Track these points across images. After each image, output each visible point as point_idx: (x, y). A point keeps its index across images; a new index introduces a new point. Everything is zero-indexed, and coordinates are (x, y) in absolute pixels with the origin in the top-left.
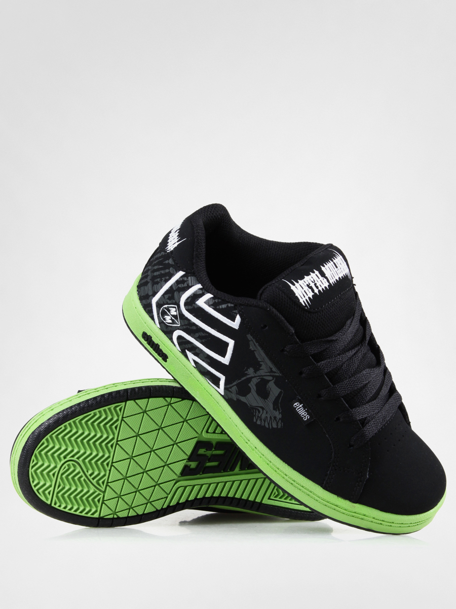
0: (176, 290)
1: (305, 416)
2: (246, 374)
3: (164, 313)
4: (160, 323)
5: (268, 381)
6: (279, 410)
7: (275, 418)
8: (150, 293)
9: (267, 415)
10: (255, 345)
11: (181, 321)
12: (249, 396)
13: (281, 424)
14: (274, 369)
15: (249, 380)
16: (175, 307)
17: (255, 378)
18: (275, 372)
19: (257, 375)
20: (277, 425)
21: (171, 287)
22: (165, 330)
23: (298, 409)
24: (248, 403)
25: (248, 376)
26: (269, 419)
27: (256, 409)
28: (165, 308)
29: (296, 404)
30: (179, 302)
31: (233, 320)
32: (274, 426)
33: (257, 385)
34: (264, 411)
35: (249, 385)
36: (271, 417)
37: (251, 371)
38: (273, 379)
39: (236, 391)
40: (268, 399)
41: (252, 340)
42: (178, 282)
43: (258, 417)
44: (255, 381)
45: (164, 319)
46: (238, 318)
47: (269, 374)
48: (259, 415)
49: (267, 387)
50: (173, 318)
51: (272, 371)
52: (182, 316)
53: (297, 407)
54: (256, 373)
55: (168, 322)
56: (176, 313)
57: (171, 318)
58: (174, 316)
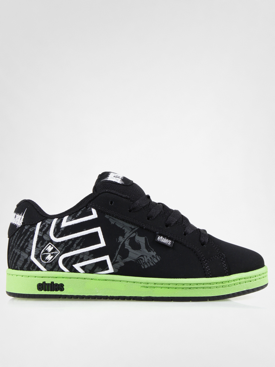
0: (43, 235)
1: (168, 242)
2: (120, 243)
3: (44, 257)
4: (45, 267)
5: (134, 237)
6: (152, 250)
7: (153, 256)
8: (26, 256)
9: (148, 258)
10: (113, 219)
11: (59, 248)
12: (130, 254)
13: (159, 257)
14: (133, 227)
15: (123, 245)
16: (50, 244)
17: (126, 241)
18: (135, 228)
19: (126, 238)
20: (157, 260)
21: (39, 237)
22: (51, 267)
23: (162, 240)
24: (132, 260)
25: (121, 243)
26: (150, 259)
27: (139, 259)
28: (43, 253)
29: (158, 238)
30: (50, 238)
31: (91, 214)
32: (156, 261)
33: (130, 244)
34: (144, 256)
35: (126, 248)
36: (150, 258)
37: (121, 239)
38: (136, 234)
39: (121, 258)
40: (142, 248)
41: (110, 217)
42: (40, 230)
43: (143, 263)
44: (127, 243)
45: (47, 261)
46: (94, 211)
47: (132, 232)
48: (144, 262)
49: (136, 241)
50: (52, 253)
51: (132, 229)
52: (57, 245)
53: (160, 239)
54: (124, 238)
55: (50, 259)
56: (52, 248)
57: (51, 254)
58: (52, 251)
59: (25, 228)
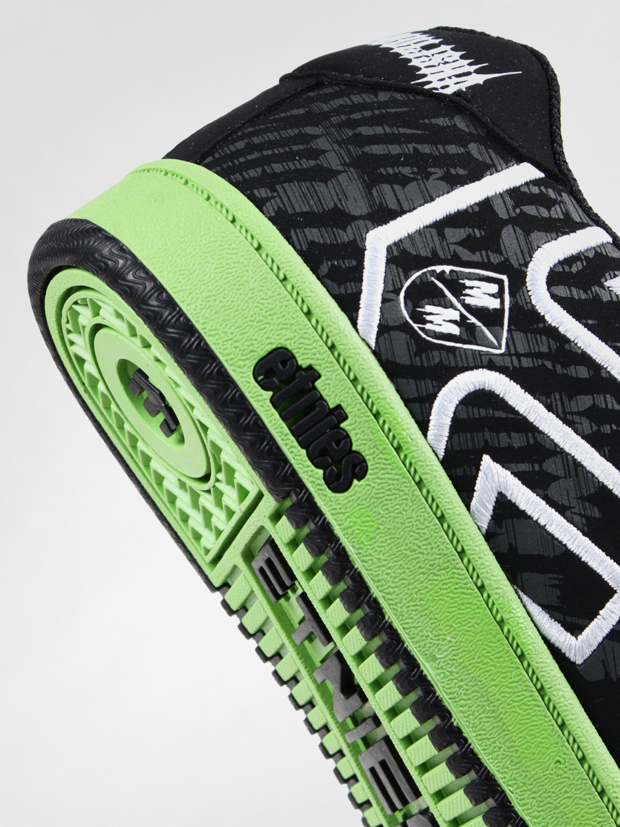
0: (512, 221)
3: (424, 293)
4: (383, 329)
8: (358, 206)
11: (518, 336)
16: (500, 283)
21: (486, 204)
22: (403, 358)
28: (441, 277)
30: (526, 265)
42: (515, 194)
45: (419, 318)
50: (473, 320)
52: (526, 318)
55: (438, 329)
56: (494, 304)
57: (462, 315)
58: (479, 312)
59: (451, 118)
